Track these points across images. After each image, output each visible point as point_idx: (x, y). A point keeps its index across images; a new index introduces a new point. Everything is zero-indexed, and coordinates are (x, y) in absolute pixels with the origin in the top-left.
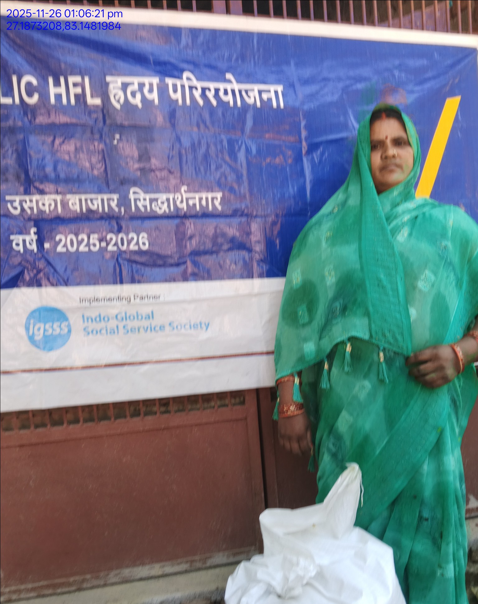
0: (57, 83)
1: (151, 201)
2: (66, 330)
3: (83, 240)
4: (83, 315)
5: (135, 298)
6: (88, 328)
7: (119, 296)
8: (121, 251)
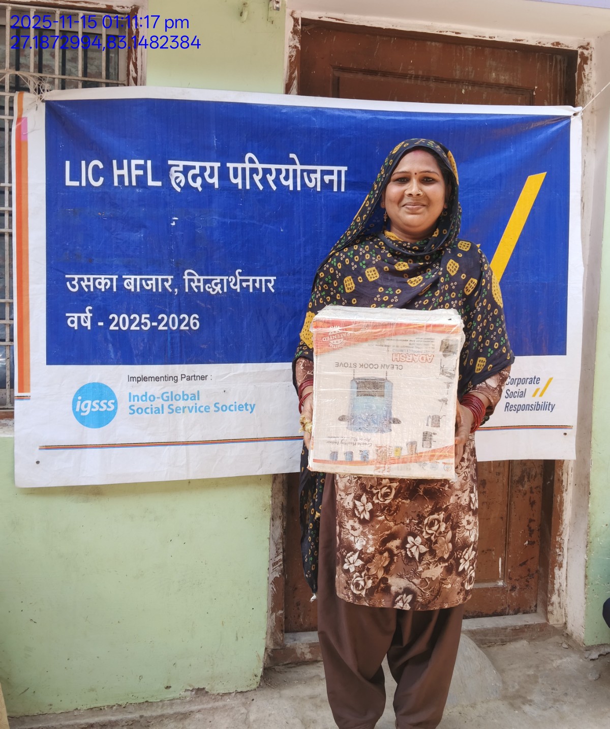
0: (120, 167)
1: (206, 282)
2: (113, 407)
3: (135, 318)
4: (130, 394)
5: (182, 378)
6: (134, 406)
7: (167, 376)
8: (172, 331)
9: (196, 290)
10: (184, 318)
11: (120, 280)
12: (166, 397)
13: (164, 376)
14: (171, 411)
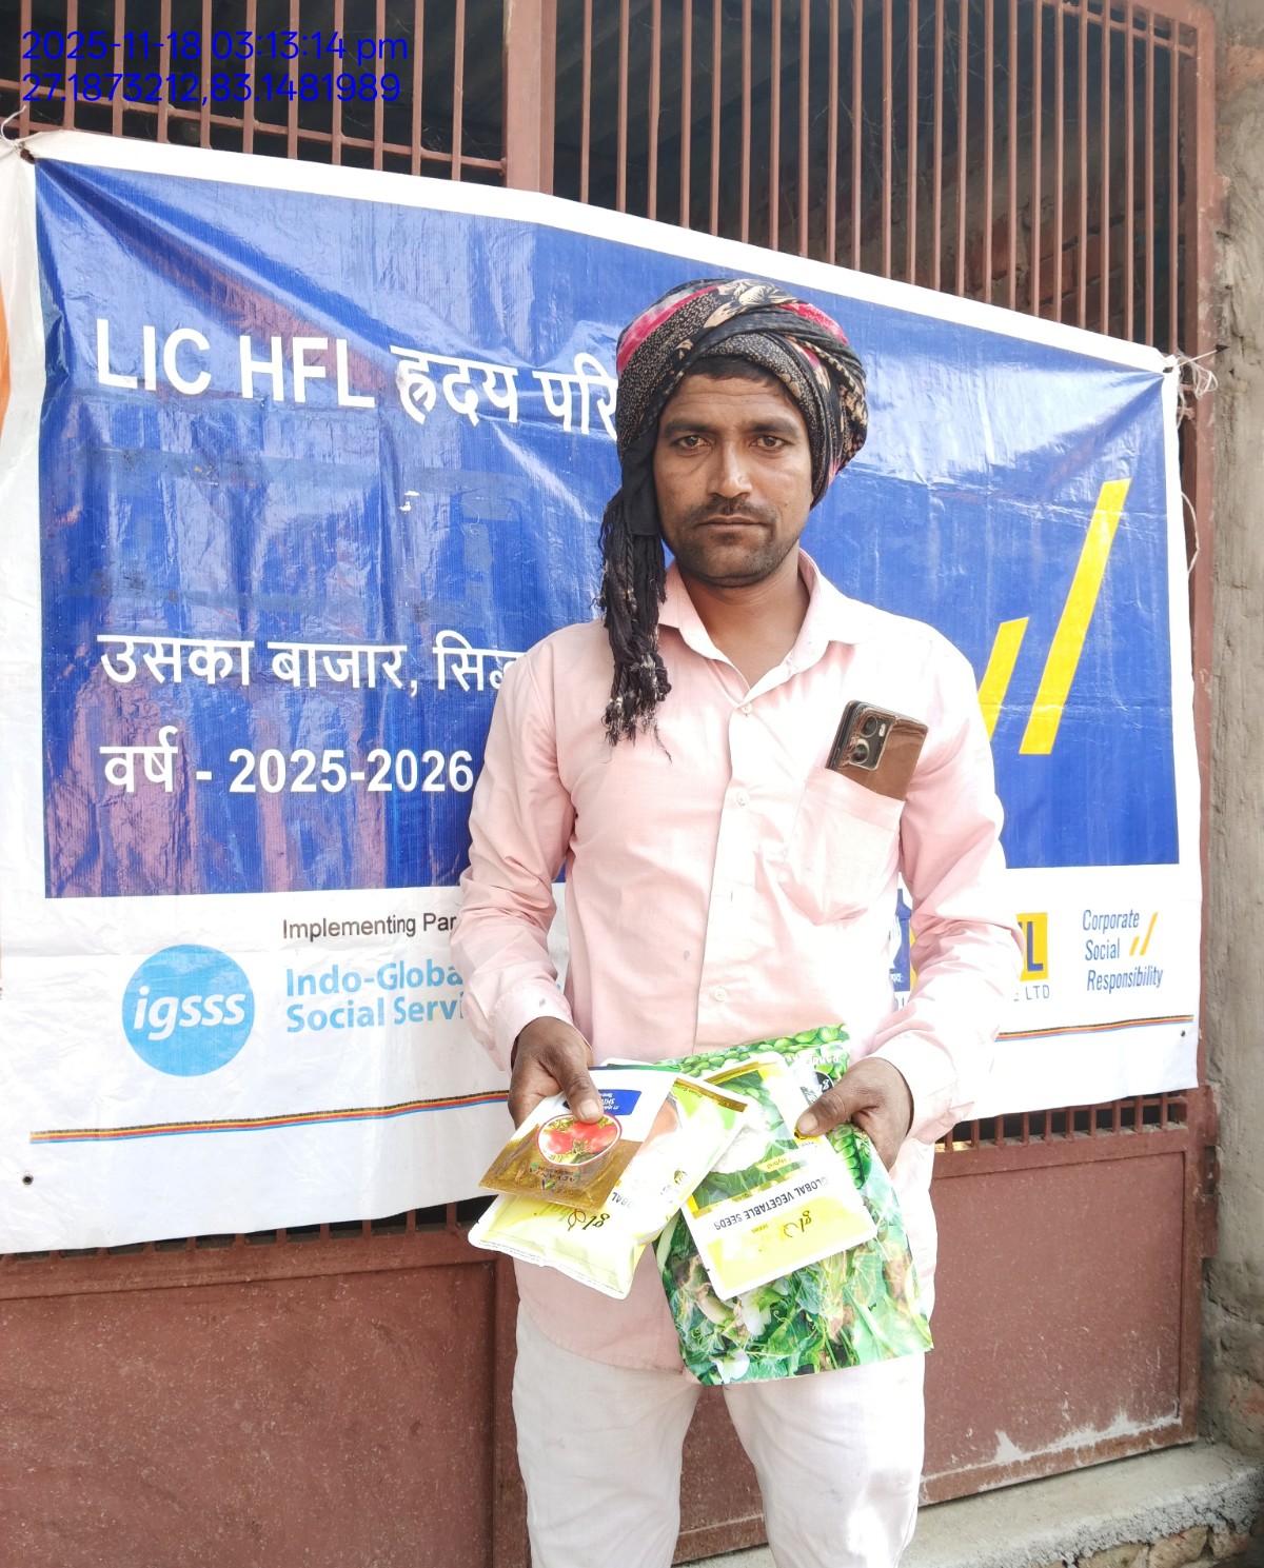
0: (262, 352)
1: (491, 664)
2: (240, 1015)
3: (303, 762)
4: (290, 973)
5: (426, 923)
6: (300, 1007)
7: (392, 919)
8: (403, 797)
9: (466, 687)
10: (433, 762)
11: (263, 654)
12: (391, 977)
13: (385, 920)
14: (400, 1016)
